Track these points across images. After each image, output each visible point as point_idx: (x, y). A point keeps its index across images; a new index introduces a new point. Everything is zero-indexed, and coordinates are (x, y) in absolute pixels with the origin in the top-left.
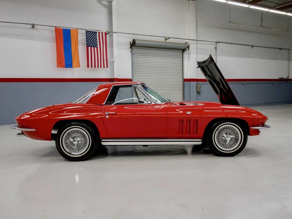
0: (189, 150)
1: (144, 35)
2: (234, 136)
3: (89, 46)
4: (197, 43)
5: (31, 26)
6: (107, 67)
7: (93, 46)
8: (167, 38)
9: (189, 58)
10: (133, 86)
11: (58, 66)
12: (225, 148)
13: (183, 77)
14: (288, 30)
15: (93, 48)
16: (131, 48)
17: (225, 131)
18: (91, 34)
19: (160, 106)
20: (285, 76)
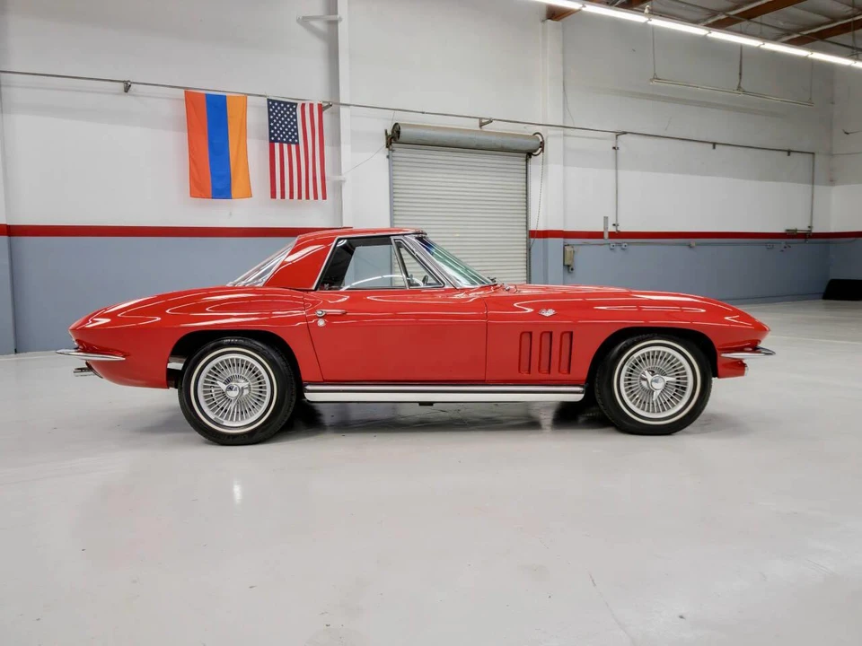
0: (547, 418)
1: (423, 113)
2: (674, 379)
3: (276, 141)
4: (564, 135)
5: (121, 86)
6: (324, 198)
7: (287, 142)
8: (484, 121)
9: (543, 174)
10: (392, 238)
11: (193, 195)
12: (648, 411)
13: (527, 226)
14: (810, 103)
15: (285, 146)
16: (387, 147)
17: (650, 364)
18: (282, 108)
19: (467, 293)
20: (802, 226)
